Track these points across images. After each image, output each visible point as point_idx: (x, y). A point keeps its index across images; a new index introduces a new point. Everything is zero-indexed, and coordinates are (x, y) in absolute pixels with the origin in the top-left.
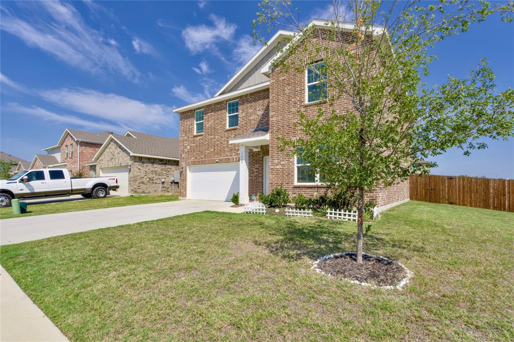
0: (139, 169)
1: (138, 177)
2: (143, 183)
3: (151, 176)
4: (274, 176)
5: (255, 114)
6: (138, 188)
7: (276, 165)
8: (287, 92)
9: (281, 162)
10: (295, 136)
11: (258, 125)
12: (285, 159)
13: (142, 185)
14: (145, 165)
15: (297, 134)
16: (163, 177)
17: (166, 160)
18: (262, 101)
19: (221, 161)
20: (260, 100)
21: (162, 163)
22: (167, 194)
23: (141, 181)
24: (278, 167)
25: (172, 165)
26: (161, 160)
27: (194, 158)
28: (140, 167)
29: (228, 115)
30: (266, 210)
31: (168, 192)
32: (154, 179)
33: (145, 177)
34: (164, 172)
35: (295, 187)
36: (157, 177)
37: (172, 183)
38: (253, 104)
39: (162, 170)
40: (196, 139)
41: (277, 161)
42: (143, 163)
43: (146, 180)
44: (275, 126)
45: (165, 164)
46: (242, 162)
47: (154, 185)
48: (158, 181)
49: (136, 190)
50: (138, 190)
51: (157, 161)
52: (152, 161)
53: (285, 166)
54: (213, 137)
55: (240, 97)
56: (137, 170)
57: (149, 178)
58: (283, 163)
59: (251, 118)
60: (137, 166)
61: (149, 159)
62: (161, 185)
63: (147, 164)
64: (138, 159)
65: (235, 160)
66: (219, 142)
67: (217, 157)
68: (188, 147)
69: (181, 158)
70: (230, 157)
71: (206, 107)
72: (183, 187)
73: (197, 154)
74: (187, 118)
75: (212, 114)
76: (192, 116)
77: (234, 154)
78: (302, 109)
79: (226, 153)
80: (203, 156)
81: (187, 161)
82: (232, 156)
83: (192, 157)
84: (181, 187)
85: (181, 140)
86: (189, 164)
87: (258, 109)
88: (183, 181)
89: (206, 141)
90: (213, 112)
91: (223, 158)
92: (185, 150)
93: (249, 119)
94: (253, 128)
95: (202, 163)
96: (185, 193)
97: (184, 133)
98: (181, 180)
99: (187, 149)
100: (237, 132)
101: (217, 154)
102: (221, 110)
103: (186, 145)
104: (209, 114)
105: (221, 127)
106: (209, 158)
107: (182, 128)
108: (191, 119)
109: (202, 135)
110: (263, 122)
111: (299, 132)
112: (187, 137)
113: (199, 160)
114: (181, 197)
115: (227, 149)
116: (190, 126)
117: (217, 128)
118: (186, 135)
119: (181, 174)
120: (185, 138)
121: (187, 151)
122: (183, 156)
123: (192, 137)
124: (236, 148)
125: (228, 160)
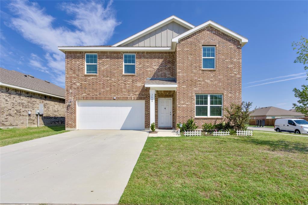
0: (7, 100)
1: (6, 109)
2: (10, 115)
3: (18, 108)
4: (180, 112)
5: (151, 67)
6: (6, 120)
7: (183, 105)
8: (190, 58)
9: (186, 103)
10: (196, 88)
11: (154, 76)
12: (189, 101)
13: (9, 117)
14: (12, 96)
15: (197, 86)
16: (29, 109)
17: (32, 93)
18: (157, 59)
19: (118, 99)
20: (155, 58)
21: (28, 95)
22: (33, 126)
23: (8, 113)
24: (184, 106)
25: (37, 98)
26: (28, 93)
27: (85, 94)
28: (7, 98)
29: (124, 64)
30: (201, 133)
31: (34, 124)
32: (22, 111)
33: (13, 109)
34: (30, 104)
35: (196, 119)
36: (23, 109)
37: (37, 115)
38: (149, 60)
39: (28, 102)
40: (89, 78)
41: (183, 102)
42: (10, 94)
43: (13, 112)
44: (181, 79)
45: (31, 97)
46: (152, 102)
47: (21, 118)
48: (25, 114)
49: (3, 122)
50: (5, 123)
51: (24, 93)
52: (19, 93)
53: (189, 106)
54: (108, 78)
55: (138, 53)
56: (4, 101)
57: (17, 110)
58: (188, 103)
59: (148, 70)
60: (5, 97)
61: (16, 90)
62: (27, 118)
63: (14, 96)
64: (5, 90)
65: (133, 99)
66: (115, 84)
67: (114, 95)
68: (78, 84)
69: (68, 93)
70: (128, 96)
71: (100, 53)
72: (71, 119)
73: (90, 91)
74: (75, 58)
75: (107, 59)
76: (83, 57)
77: (131, 94)
78: (201, 72)
79: (124, 93)
80: (98, 93)
81: (77, 96)
82: (130, 95)
83: (83, 93)
84: (69, 119)
85: (68, 76)
86: (79, 99)
87: (154, 64)
88: (71, 113)
89: (101, 82)
90: (109, 58)
91: (120, 96)
92: (74, 86)
93: (146, 70)
94: (150, 77)
95: (96, 99)
96: (74, 124)
97: (72, 71)
98: (69, 113)
99: (77, 86)
100: (134, 78)
101: (114, 93)
102: (118, 58)
103: (75, 82)
104: (104, 59)
105: (118, 72)
106: (105, 95)
107: (68, 66)
108: (81, 60)
109: (96, 76)
110: (158, 74)
111: (199, 85)
112: (76, 75)
113: (92, 96)
114: (69, 128)
115: (125, 90)
116: (80, 66)
117: (114, 72)
118: (74, 73)
119: (69, 108)
120: (74, 75)
121: (76, 87)
122: (71, 91)
123: (83, 76)
124: (134, 90)
125: (126, 99)
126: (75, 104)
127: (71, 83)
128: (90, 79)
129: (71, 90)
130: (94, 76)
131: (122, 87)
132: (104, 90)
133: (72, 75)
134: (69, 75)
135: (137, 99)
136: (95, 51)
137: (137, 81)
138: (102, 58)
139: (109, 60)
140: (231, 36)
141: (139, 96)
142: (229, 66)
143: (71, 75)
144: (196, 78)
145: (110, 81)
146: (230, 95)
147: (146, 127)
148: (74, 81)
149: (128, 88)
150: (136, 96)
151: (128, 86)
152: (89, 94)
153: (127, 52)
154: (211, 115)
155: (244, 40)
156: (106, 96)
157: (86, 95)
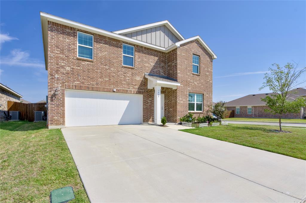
4: (179, 107)
5: (148, 63)
7: (181, 101)
9: (183, 100)
10: (189, 88)
12: (185, 98)
18: (153, 57)
19: (118, 91)
27: (78, 82)
29: (123, 54)
38: (147, 56)
40: (83, 63)
41: (181, 99)
44: (180, 79)
46: (159, 97)
53: (185, 102)
54: (107, 67)
55: (137, 46)
59: (146, 65)
65: (132, 93)
66: (115, 74)
67: (113, 87)
68: (68, 68)
69: (52, 79)
70: (127, 89)
71: (97, 35)
72: (58, 113)
73: (84, 79)
74: (63, 33)
75: (106, 45)
76: (75, 36)
77: (131, 88)
78: (192, 75)
79: (124, 85)
80: (94, 83)
81: (66, 84)
82: (129, 89)
83: (75, 81)
84: (55, 113)
85: (52, 56)
86: (69, 87)
87: (151, 61)
88: (58, 106)
89: (98, 70)
90: (108, 45)
91: (120, 89)
92: (62, 70)
93: (144, 65)
94: (147, 73)
95: (93, 89)
96: (61, 120)
97: (59, 50)
98: (54, 105)
99: (66, 70)
100: (134, 71)
101: (113, 84)
102: (117, 47)
103: (64, 66)
104: (102, 44)
105: (118, 62)
106: (103, 86)
107: (52, 41)
108: (72, 38)
109: (92, 62)
110: (154, 71)
111: (191, 86)
112: (64, 56)
113: (88, 86)
114: (54, 125)
115: (125, 82)
116: (71, 45)
117: (113, 61)
118: (63, 53)
119: (54, 98)
120: (61, 56)
121: (65, 72)
122: (56, 76)
123: (75, 59)
124: (133, 83)
125: (126, 92)
126: (63, 94)
127: (57, 65)
128: (84, 65)
129: (56, 74)
130: (90, 62)
131: (122, 78)
132: (102, 80)
133: (59, 55)
134: (54, 54)
135: (136, 93)
136: (91, 32)
137: (136, 74)
138: (100, 43)
139: (107, 47)
140: (208, 51)
141: (139, 90)
142: (207, 74)
143: (57, 55)
144: (189, 80)
145: (108, 71)
146: (207, 95)
147: (144, 121)
148: (62, 64)
149: (128, 81)
150: (136, 90)
151: (128, 78)
152: (83, 83)
153: (127, 43)
154: (197, 110)
155: (215, 57)
156: (105, 87)
157: (79, 84)
